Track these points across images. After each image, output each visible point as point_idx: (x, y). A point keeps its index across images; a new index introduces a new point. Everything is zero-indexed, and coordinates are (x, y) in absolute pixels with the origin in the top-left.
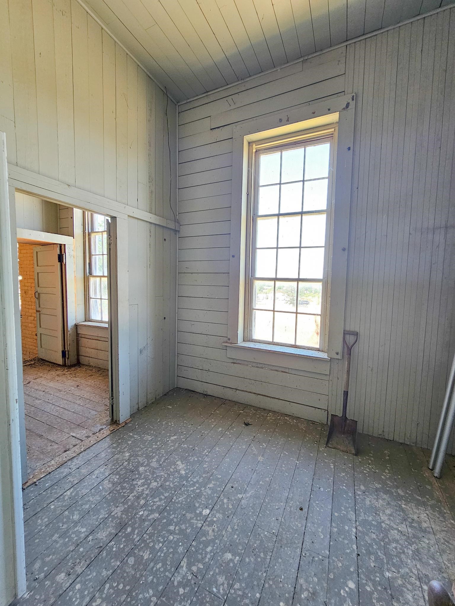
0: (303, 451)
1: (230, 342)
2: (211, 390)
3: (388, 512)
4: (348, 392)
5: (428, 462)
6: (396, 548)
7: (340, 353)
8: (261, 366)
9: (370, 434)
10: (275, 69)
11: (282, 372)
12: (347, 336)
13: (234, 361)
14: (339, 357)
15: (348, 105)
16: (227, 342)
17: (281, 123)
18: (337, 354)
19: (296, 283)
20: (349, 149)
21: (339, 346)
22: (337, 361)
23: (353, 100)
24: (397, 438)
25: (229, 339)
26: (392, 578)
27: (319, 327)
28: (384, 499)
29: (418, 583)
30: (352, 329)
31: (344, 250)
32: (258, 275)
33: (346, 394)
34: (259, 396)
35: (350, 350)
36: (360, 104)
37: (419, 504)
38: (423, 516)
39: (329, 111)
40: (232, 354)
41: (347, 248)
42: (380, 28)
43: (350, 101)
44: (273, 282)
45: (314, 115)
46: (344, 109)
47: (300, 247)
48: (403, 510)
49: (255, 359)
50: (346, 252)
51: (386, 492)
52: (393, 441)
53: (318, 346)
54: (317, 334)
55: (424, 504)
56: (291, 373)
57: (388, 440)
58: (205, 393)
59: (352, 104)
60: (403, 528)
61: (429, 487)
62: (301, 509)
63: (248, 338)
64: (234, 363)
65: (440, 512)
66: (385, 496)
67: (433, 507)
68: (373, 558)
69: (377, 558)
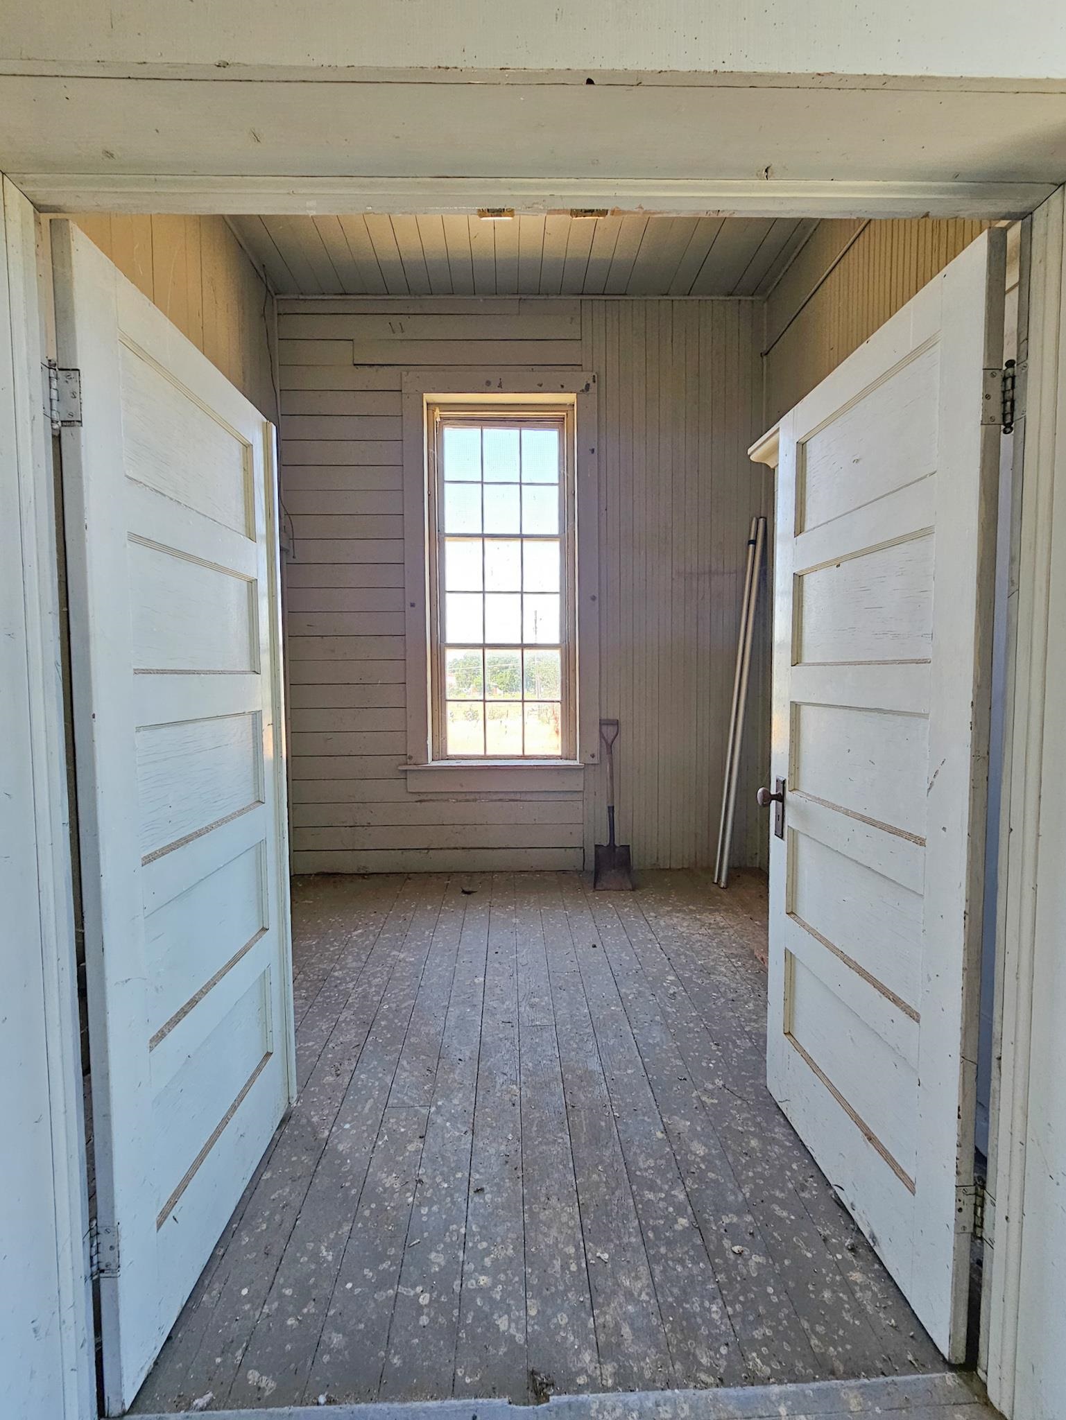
0: (566, 901)
1: (412, 762)
2: (373, 862)
3: (685, 924)
4: (613, 807)
5: (713, 879)
6: (701, 945)
7: (596, 755)
8: (471, 797)
9: (641, 867)
10: (473, 297)
11: (511, 800)
12: (604, 728)
13: (422, 797)
14: (596, 761)
15: (588, 386)
16: (406, 764)
17: (487, 387)
18: (593, 756)
19: (519, 652)
20: (593, 451)
21: (595, 745)
22: (593, 768)
23: (594, 382)
24: (674, 866)
25: (410, 758)
26: (705, 963)
27: (560, 722)
28: (678, 917)
29: (727, 959)
30: (611, 717)
31: (594, 598)
32: (450, 639)
33: (611, 809)
34: (472, 851)
35: (610, 747)
36: (603, 389)
37: (712, 912)
38: (719, 919)
39: (562, 389)
40: (415, 784)
41: (597, 596)
42: (623, 292)
43: (590, 382)
44: (481, 651)
45: (540, 389)
46: (582, 391)
47: (522, 593)
48: (699, 920)
49: (462, 786)
50: (597, 601)
51: (679, 911)
52: (670, 869)
53: (559, 753)
54: (557, 732)
55: (717, 910)
56: (525, 799)
57: (663, 869)
58: (362, 872)
59: (593, 387)
60: (703, 931)
61: (719, 898)
62: (594, 946)
63: (441, 754)
64: (420, 801)
65: (733, 912)
66: (678, 915)
67: (726, 910)
68: (683, 957)
69: (686, 956)
